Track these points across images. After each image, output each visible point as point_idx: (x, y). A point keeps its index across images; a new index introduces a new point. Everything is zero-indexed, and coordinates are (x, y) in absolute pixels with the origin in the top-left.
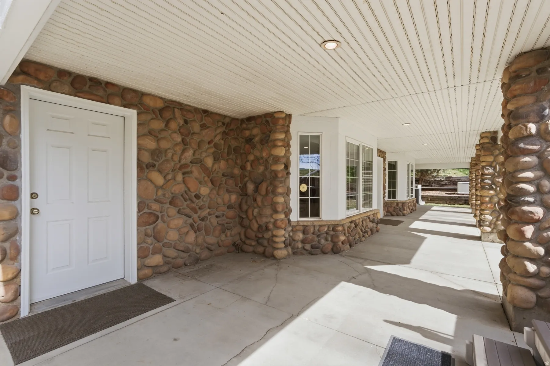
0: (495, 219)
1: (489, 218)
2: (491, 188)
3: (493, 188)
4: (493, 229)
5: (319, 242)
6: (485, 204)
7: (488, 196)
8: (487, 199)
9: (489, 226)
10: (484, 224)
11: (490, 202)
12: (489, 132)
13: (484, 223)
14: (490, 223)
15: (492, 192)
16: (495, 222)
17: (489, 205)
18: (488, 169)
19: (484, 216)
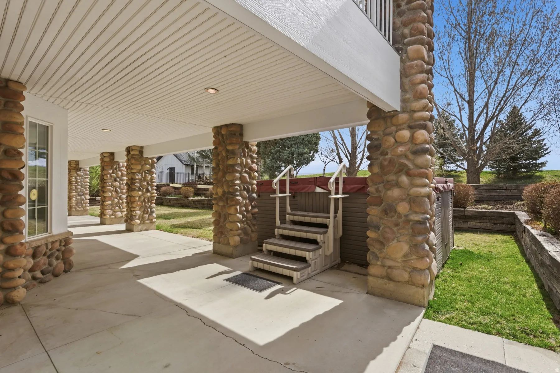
0: (142, 213)
1: (139, 212)
2: (140, 190)
3: (141, 189)
4: (141, 221)
5: (50, 264)
6: (136, 203)
7: (137, 196)
8: (137, 198)
9: (139, 219)
10: (135, 219)
11: (139, 200)
12: (138, 146)
13: (135, 217)
14: (139, 217)
15: (140, 193)
16: (142, 216)
17: (138, 203)
18: (138, 175)
19: (136, 212)
